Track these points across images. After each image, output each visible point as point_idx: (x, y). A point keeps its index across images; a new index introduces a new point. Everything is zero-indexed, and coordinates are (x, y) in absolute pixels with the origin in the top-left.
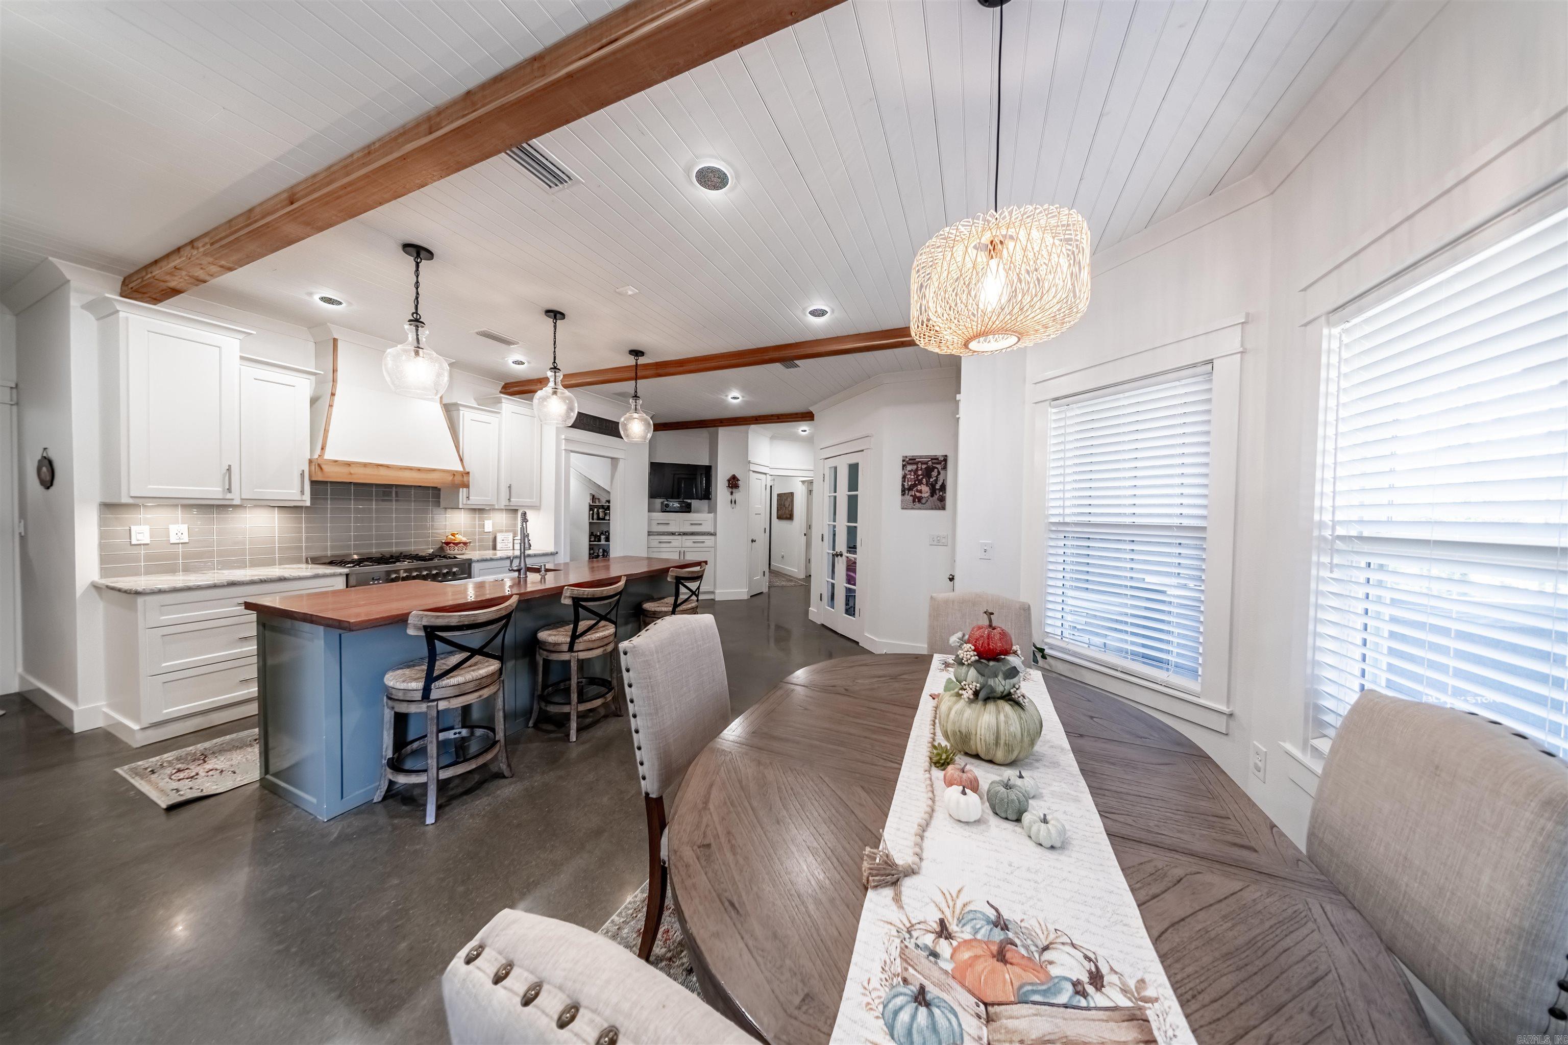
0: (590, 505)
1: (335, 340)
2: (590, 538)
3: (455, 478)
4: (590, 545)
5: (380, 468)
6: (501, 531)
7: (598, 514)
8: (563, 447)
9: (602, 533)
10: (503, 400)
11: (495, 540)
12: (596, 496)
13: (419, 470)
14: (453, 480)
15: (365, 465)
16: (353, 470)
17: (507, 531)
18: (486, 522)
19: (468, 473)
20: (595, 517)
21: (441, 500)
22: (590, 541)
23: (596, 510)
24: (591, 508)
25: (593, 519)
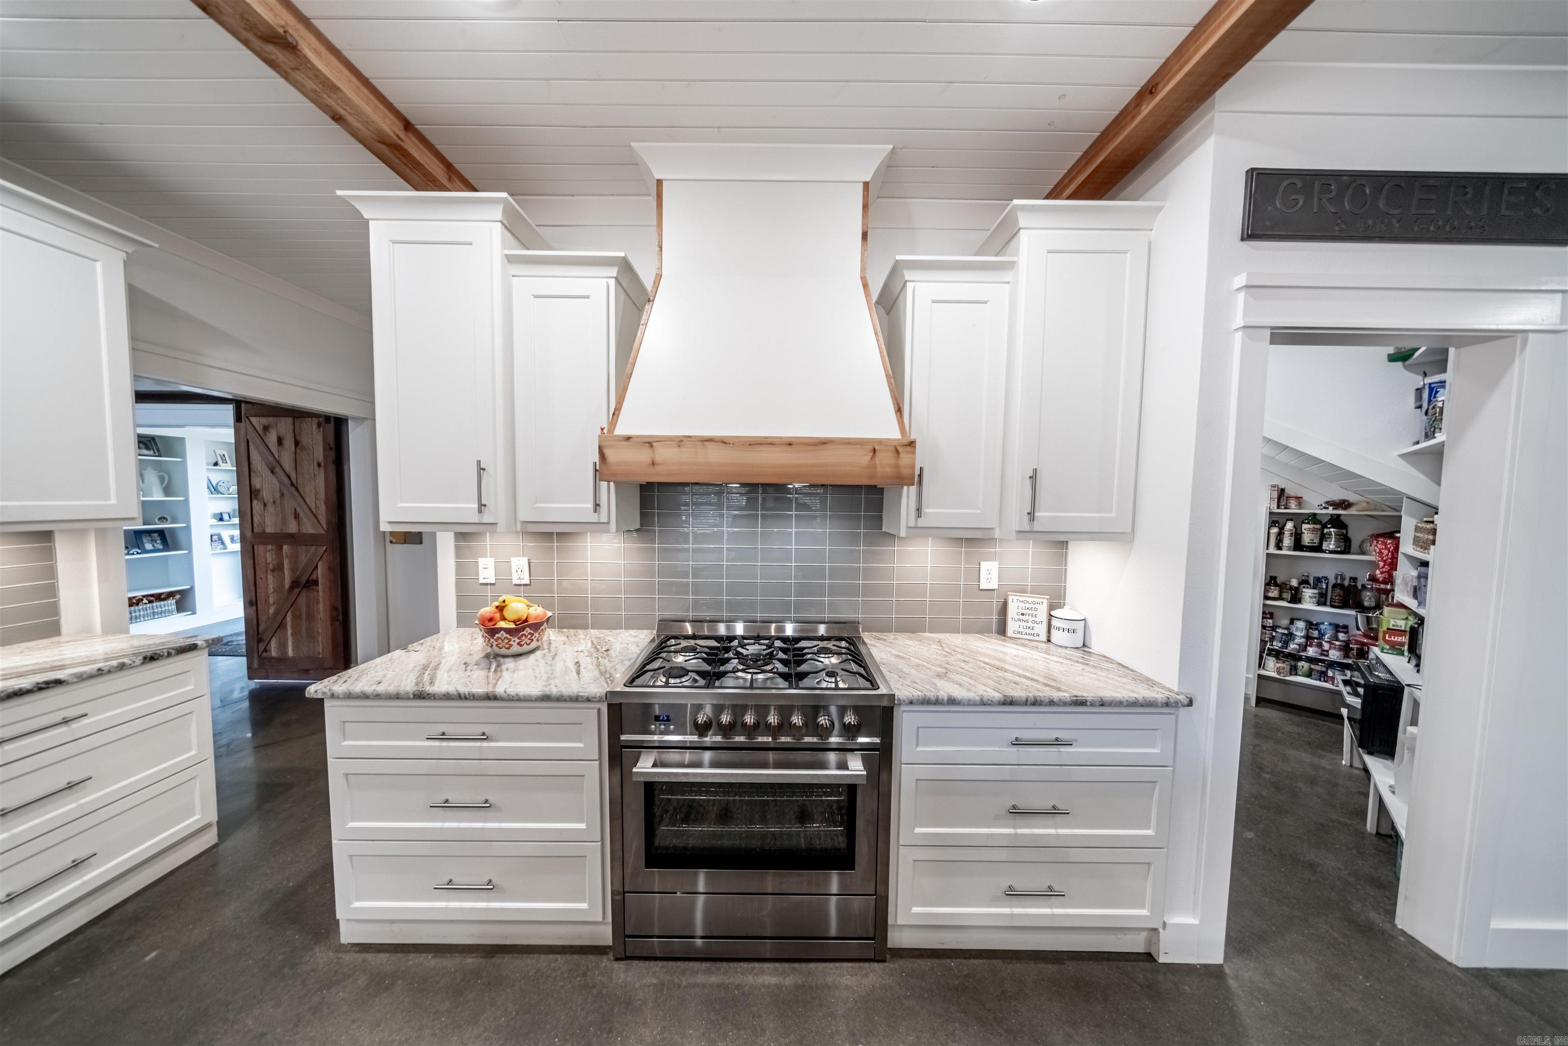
0: (1271, 513)
1: (659, 182)
2: (1266, 591)
3: (878, 459)
4: (1264, 605)
5: (709, 445)
6: (1023, 591)
7: (1297, 536)
8: (1239, 322)
9: (1304, 582)
10: (1023, 220)
11: (1004, 609)
12: (1289, 491)
13: (789, 443)
14: (872, 466)
15: (680, 441)
16: (664, 454)
17: (1036, 591)
18: (985, 565)
19: (912, 444)
20: (1287, 541)
21: (884, 514)
22: (1266, 598)
23: (1289, 525)
24: (1275, 521)
25: (1279, 547)
